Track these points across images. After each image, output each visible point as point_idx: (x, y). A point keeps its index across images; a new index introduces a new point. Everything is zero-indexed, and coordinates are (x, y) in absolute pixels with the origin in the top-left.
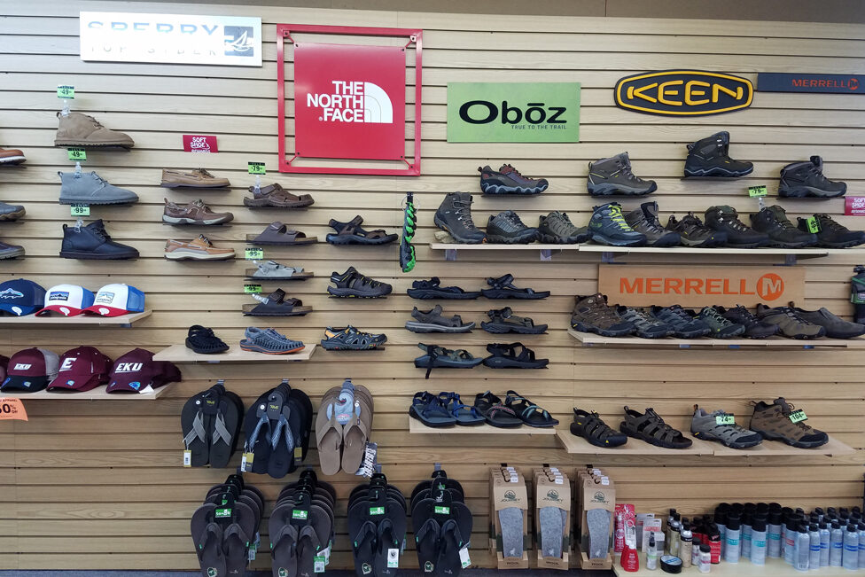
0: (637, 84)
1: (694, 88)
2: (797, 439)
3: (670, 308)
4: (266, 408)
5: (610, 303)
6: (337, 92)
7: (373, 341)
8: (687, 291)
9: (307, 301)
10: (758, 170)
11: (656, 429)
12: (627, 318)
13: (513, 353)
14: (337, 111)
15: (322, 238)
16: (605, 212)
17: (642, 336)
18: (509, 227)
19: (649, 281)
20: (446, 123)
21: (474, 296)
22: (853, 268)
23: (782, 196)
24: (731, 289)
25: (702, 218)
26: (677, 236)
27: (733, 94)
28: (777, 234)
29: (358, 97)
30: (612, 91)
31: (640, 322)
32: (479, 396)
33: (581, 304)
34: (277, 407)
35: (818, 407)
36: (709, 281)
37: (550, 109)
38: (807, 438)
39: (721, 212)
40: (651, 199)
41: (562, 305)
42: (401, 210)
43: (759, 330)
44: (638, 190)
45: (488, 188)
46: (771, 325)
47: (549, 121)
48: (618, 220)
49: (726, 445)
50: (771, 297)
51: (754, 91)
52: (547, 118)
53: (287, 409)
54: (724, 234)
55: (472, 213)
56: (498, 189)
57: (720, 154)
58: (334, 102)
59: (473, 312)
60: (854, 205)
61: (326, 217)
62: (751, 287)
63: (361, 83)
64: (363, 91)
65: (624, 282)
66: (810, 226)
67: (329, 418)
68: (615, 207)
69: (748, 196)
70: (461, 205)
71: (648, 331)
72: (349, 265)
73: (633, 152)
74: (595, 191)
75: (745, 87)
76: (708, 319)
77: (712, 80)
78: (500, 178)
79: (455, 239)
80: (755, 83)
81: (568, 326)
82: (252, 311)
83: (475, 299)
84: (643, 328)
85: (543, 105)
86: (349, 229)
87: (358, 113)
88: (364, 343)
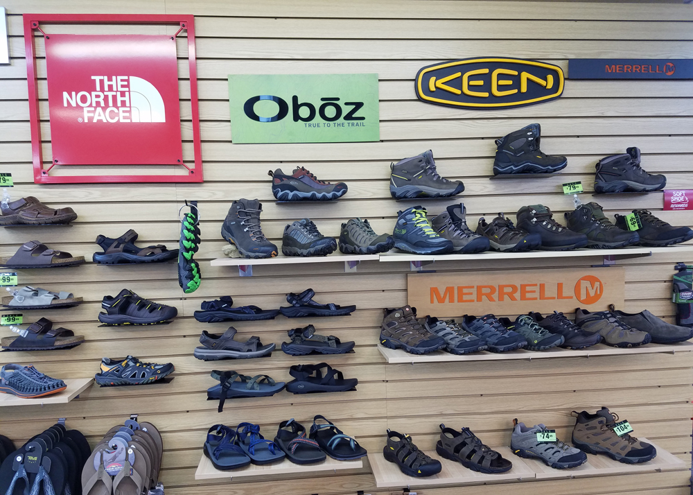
0: (439, 74)
1: (500, 76)
2: (623, 454)
3: (482, 318)
4: (23, 459)
5: (420, 314)
6: (98, 88)
7: (155, 373)
8: (501, 299)
9: (79, 330)
10: (573, 165)
11: (474, 451)
12: (437, 332)
13: (319, 374)
14: (99, 109)
15: (89, 257)
16: (408, 217)
17: (453, 352)
18: (304, 238)
19: (460, 289)
20: (229, 121)
21: (272, 315)
22: (673, 266)
23: (598, 192)
24: (547, 294)
25: (514, 220)
26: (486, 241)
27: (543, 83)
28: (594, 233)
29: (123, 94)
30: (413, 83)
31: (451, 336)
32: (283, 424)
33: (389, 318)
34: (36, 458)
35: (641, 413)
36: (523, 287)
37: (346, 104)
38: (634, 453)
39: (534, 212)
40: (458, 202)
41: (372, 319)
42: (179, 221)
43: (580, 339)
44: (444, 192)
45: (280, 194)
46: (591, 334)
47: (346, 118)
48: (423, 225)
49: (548, 465)
50: (590, 300)
51: (565, 79)
52: (344, 113)
53: (47, 461)
54: (537, 236)
55: (262, 223)
56: (291, 195)
57: (531, 148)
58: (95, 100)
59: (274, 333)
60: (673, 199)
61: (92, 233)
62: (568, 291)
63: (126, 78)
64: (128, 86)
65: (434, 291)
66: (630, 223)
67: (97, 468)
68: (419, 211)
69: (562, 193)
70: (247, 214)
71: (458, 347)
72: (122, 287)
73: (438, 150)
74: (398, 194)
75: (555, 74)
76: (523, 329)
77: (520, 67)
78: (292, 183)
79: (241, 253)
80: (566, 70)
81: (378, 342)
82: (10, 345)
83: (273, 318)
84: (454, 343)
85: (338, 99)
86: (117, 246)
87: (124, 112)
88: (143, 376)
